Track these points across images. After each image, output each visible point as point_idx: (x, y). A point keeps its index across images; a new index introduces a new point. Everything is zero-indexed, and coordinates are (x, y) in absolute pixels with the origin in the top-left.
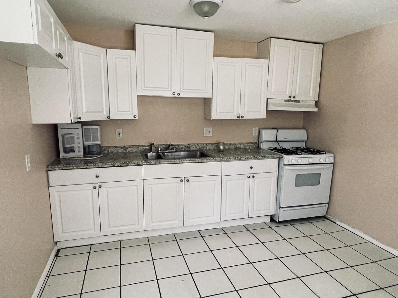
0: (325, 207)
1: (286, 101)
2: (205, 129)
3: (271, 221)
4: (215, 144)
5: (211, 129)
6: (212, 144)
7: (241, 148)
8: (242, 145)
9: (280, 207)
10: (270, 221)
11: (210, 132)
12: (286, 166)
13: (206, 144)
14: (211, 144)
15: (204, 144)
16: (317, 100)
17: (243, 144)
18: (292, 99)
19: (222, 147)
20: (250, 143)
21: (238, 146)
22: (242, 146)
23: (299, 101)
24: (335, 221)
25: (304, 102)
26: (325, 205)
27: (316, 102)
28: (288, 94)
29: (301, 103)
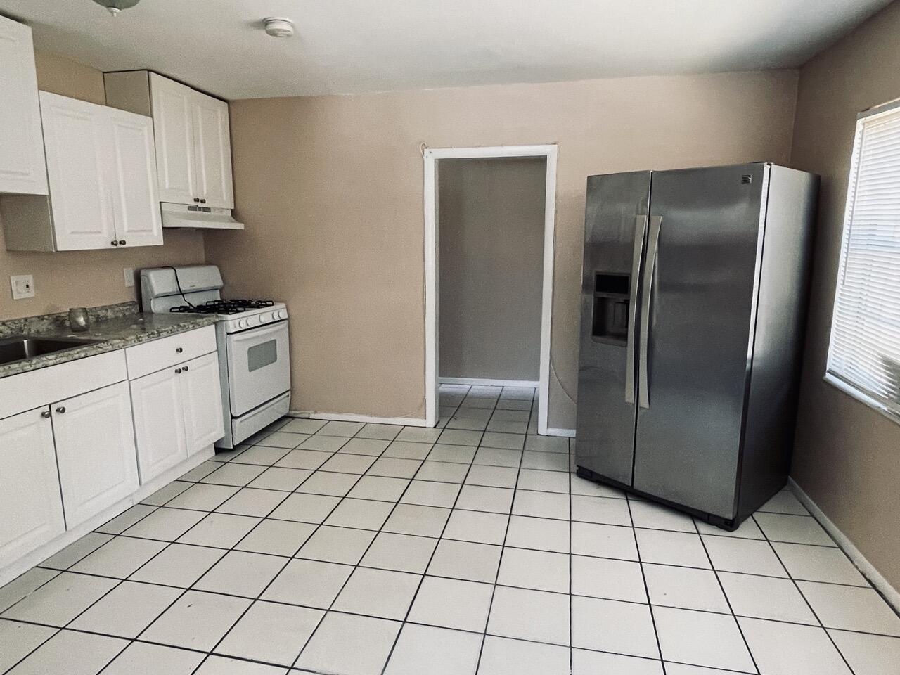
0: (287, 398)
1: (191, 208)
2: (14, 279)
3: (216, 454)
4: (47, 317)
5: (30, 279)
6: (41, 318)
7: (109, 317)
8: (109, 311)
9: (233, 417)
10: (214, 453)
11: (27, 286)
12: (234, 335)
13: (26, 320)
14: (39, 317)
15: (19, 320)
16: (233, 208)
17: (111, 307)
18: (200, 204)
19: (81, 320)
20: (123, 304)
21: (102, 313)
22: (110, 314)
23: (207, 210)
24: (307, 416)
25: (217, 211)
26: (286, 394)
27: (232, 210)
28: (192, 194)
29: (212, 213)
